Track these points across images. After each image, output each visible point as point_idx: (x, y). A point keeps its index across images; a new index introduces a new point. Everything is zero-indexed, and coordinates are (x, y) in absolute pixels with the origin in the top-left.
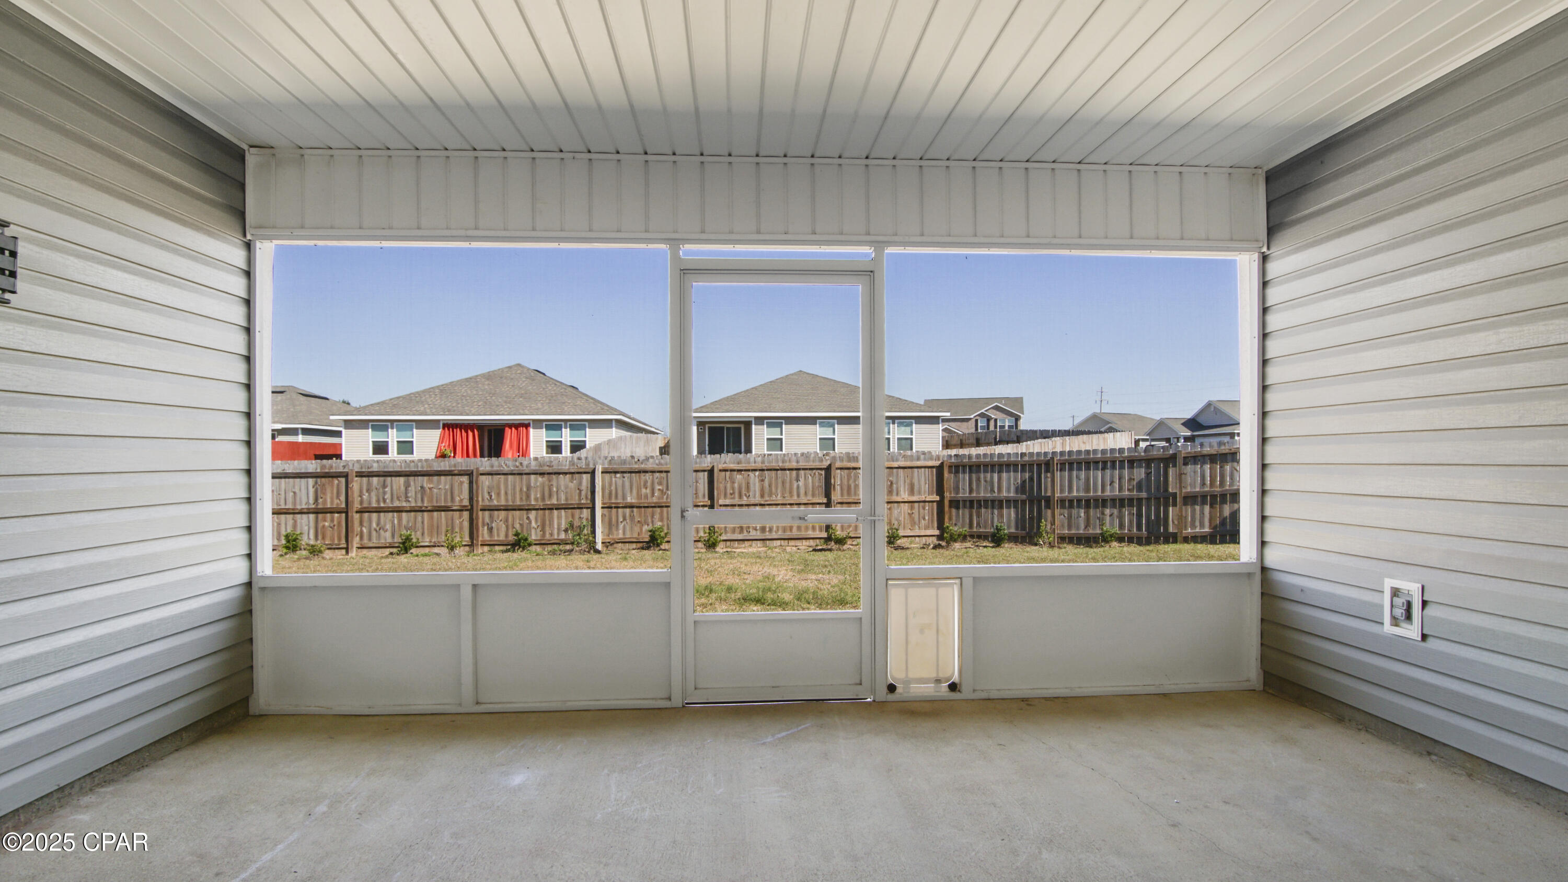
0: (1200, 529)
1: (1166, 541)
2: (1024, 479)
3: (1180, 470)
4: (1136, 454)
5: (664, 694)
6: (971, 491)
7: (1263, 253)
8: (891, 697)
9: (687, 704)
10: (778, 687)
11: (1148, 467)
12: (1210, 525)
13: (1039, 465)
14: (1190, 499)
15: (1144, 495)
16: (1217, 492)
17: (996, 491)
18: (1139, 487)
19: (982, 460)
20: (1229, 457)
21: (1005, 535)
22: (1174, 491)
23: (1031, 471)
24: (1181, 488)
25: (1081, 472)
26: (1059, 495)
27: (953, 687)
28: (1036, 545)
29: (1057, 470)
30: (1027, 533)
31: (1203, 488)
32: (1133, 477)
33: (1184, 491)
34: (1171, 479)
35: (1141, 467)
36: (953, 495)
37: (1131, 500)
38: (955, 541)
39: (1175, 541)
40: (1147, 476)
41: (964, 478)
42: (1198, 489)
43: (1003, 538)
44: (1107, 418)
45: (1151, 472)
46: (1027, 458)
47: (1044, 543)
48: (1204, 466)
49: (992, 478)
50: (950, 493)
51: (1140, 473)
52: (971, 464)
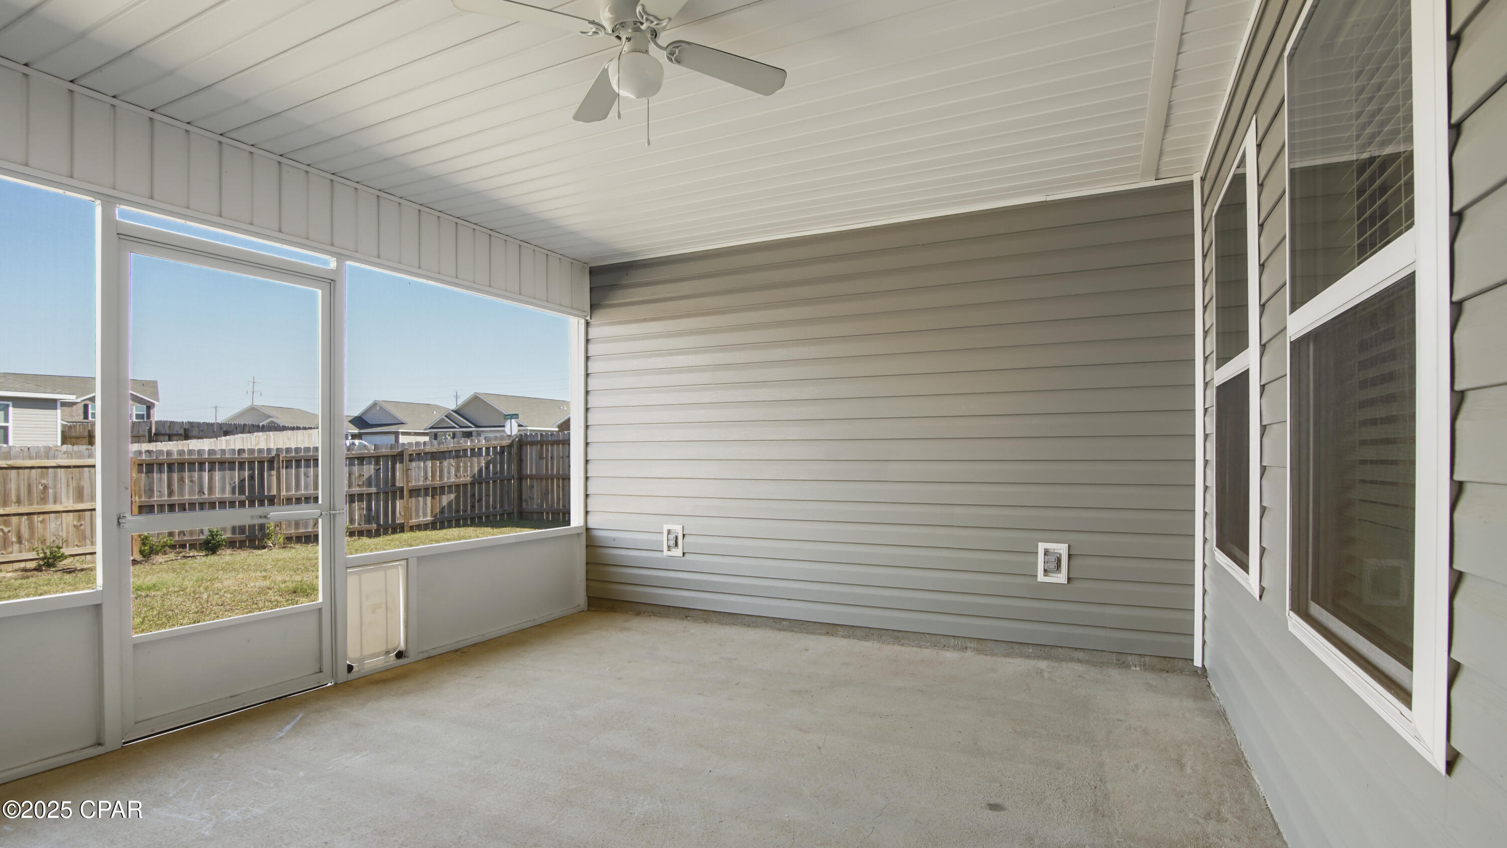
0: (423, 518)
1: (394, 532)
2: (242, 478)
3: (406, 466)
4: (366, 451)
5: (92, 740)
6: (171, 493)
7: (587, 320)
8: (352, 676)
9: (125, 743)
10: (237, 695)
11: (377, 463)
12: (432, 514)
13: (261, 463)
14: (415, 492)
15: (373, 490)
16: (437, 484)
17: (206, 492)
18: (369, 483)
19: (186, 457)
20: (447, 454)
21: (222, 541)
22: (401, 485)
23: (252, 469)
24: (408, 482)
25: (309, 469)
26: (284, 493)
27: (400, 655)
28: (264, 547)
29: (283, 468)
30: (247, 537)
31: (426, 482)
32: (362, 474)
33: (410, 485)
34: (398, 474)
35: (370, 463)
36: (143, 499)
37: (361, 496)
38: (157, 553)
39: (402, 531)
40: (377, 472)
41: (160, 479)
42: (421, 483)
43: (219, 545)
44: (268, 412)
45: (380, 468)
46: (246, 455)
47: (274, 545)
48: (426, 462)
49: (201, 478)
50: (140, 497)
51: (369, 470)
52: (170, 461)
